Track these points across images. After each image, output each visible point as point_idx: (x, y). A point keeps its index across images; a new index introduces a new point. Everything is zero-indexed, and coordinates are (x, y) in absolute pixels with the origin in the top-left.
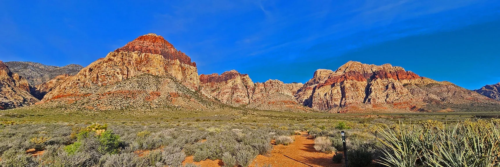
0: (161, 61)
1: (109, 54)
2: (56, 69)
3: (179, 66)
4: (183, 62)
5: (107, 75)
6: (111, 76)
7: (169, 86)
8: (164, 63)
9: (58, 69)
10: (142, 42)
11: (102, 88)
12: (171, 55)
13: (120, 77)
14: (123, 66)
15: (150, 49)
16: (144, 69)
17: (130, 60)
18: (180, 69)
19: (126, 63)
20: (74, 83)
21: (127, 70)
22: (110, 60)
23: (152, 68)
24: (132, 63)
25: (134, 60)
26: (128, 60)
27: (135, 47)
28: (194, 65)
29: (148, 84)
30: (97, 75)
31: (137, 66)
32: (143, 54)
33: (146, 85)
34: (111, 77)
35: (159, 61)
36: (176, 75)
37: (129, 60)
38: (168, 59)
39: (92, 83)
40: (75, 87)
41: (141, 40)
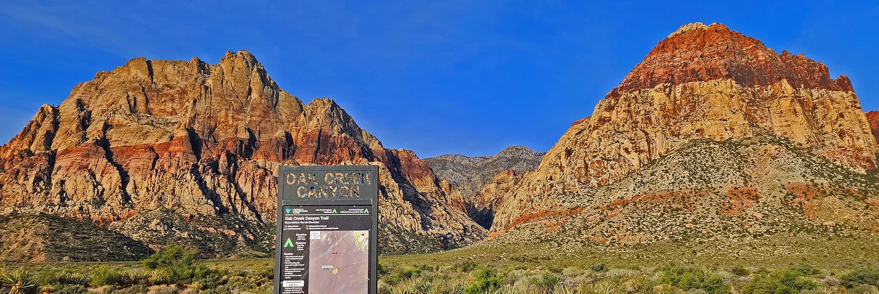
0: (732, 96)
1: (597, 107)
2: (486, 161)
3: (792, 101)
4: (802, 86)
5: (606, 159)
6: (614, 160)
7: (779, 167)
8: (744, 101)
9: (490, 161)
10: (668, 55)
11: (600, 193)
12: (759, 70)
13: (634, 159)
14: (634, 129)
15: (693, 71)
16: (687, 128)
17: (649, 112)
18: (798, 108)
19: (640, 122)
20: (544, 186)
21: (645, 139)
22: (602, 121)
23: (708, 123)
24: (653, 120)
25: (658, 109)
26: (643, 112)
27: (653, 73)
28: (844, 84)
29: (712, 167)
30: (585, 161)
31: (667, 124)
32: (679, 88)
33: (710, 172)
34: (614, 162)
35: (726, 98)
36: (786, 129)
37: (646, 110)
38: (751, 86)
39: (579, 181)
40: (549, 195)
41: (665, 51)
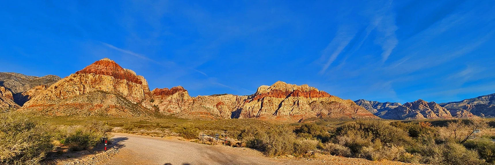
0: (111, 81)
1: (70, 75)
3: (126, 84)
4: (130, 81)
5: (68, 92)
6: (71, 92)
8: (114, 82)
10: (97, 66)
11: (63, 101)
12: (121, 75)
13: (78, 93)
14: (80, 84)
15: (103, 72)
16: (97, 87)
17: (87, 80)
18: (127, 86)
19: (83, 82)
20: (43, 96)
21: (83, 87)
22: (71, 80)
23: (103, 86)
24: (88, 82)
25: (90, 80)
26: (85, 80)
27: (91, 70)
30: (60, 91)
31: (92, 85)
32: (98, 75)
36: (123, 91)
38: (118, 79)
39: (57, 97)
41: (96, 64)
